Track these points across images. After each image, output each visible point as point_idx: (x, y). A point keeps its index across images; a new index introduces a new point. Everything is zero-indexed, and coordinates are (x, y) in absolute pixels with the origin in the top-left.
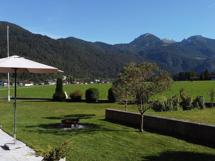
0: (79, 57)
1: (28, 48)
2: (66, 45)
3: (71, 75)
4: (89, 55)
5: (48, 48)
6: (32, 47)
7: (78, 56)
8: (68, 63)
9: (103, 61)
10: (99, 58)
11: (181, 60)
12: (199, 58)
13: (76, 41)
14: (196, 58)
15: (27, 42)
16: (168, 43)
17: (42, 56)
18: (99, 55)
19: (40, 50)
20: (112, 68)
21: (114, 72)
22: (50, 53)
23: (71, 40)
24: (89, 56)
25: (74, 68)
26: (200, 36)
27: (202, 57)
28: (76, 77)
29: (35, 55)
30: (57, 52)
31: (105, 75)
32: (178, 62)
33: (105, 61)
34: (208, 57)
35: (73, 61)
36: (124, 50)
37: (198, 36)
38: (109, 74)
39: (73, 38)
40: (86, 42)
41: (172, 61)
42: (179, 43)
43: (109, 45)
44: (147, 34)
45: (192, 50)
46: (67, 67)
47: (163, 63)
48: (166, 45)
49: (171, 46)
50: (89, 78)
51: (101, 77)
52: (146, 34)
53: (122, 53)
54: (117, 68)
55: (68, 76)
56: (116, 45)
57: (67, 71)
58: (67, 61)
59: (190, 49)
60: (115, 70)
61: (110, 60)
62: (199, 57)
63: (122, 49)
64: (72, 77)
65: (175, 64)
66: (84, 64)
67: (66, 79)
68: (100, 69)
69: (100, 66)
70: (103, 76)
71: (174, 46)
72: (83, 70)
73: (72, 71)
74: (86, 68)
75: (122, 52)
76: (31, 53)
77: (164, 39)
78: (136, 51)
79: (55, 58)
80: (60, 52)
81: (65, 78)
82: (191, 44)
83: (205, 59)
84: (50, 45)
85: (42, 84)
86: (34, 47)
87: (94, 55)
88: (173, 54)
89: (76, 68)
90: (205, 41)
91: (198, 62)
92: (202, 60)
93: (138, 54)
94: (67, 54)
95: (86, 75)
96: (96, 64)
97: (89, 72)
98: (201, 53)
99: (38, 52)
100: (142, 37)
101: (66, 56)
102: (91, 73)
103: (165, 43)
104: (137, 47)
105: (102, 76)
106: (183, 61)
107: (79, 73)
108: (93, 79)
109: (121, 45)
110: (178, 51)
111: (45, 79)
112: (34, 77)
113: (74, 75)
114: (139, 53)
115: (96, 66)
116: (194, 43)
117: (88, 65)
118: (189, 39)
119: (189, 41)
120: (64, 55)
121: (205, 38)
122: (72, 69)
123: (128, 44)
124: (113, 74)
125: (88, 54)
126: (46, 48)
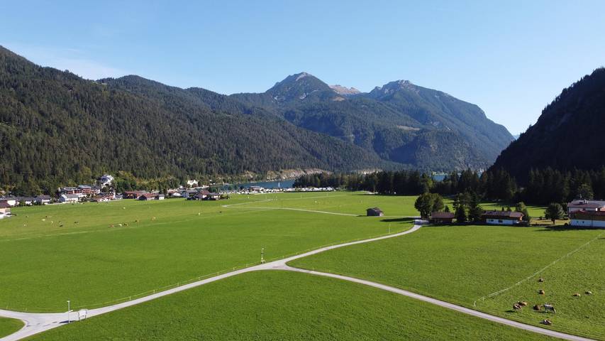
0: (148, 125)
1: (14, 102)
2: (116, 96)
3: (127, 170)
4: (173, 120)
5: (72, 102)
6: (27, 101)
7: (146, 123)
8: (120, 140)
9: (206, 133)
10: (196, 126)
11: (372, 132)
12: (406, 128)
13: (144, 86)
14: (401, 127)
15: (15, 87)
16: (344, 95)
17: (53, 123)
18: (196, 120)
19: (49, 107)
20: (225, 150)
21: (231, 159)
22: (76, 115)
23: (131, 82)
24: (174, 123)
25: (135, 154)
26: (407, 82)
27: (412, 126)
28: (140, 176)
29: (34, 122)
30: (92, 113)
31: (209, 168)
32: (366, 135)
33: (211, 133)
34: (423, 126)
35: (133, 135)
36: (254, 107)
37: (402, 81)
38: (219, 165)
39: (136, 77)
40: (168, 88)
41: (354, 134)
42: (366, 95)
43: (220, 95)
44: (302, 73)
45: (392, 111)
46: (116, 151)
47: (335, 138)
48: (341, 99)
49: (350, 101)
50: (171, 177)
51: (201, 171)
52: (300, 74)
53: (250, 116)
54: (237, 151)
55: (117, 175)
56: (234, 95)
57: (116, 160)
58: (119, 135)
59: (389, 108)
60: (233, 154)
61: (223, 132)
62: (406, 125)
63: (249, 105)
64: (128, 175)
65: (361, 138)
66: (161, 141)
67: (112, 182)
68: (198, 154)
69: (199, 146)
70: (207, 170)
71: (356, 101)
72: (157, 157)
73: (128, 161)
74: (164, 152)
75: (249, 112)
76: (21, 117)
77: (336, 86)
78: (278, 110)
79: (86, 128)
80: (102, 113)
81: (109, 181)
82: (390, 98)
83: (418, 129)
84: (77, 95)
85: (43, 201)
86: (32, 100)
87: (185, 121)
88: (355, 118)
89: (139, 153)
90: (417, 92)
91: (404, 136)
92: (413, 131)
93: (282, 118)
94: (120, 118)
95: (165, 170)
96: (189, 141)
97: (173, 160)
98: (409, 117)
99: (42, 114)
100: (291, 80)
101: (117, 123)
102: (177, 164)
103: (339, 95)
104: (282, 101)
105: (204, 170)
106: (375, 133)
107: (146, 165)
108: (181, 179)
109: (247, 96)
110: (366, 112)
111: (55, 187)
112: (26, 181)
113: (133, 172)
114: (286, 114)
115: (189, 146)
116: (397, 96)
117: (170, 145)
118: (385, 87)
119: (387, 91)
120: (112, 121)
121: (417, 87)
122: (129, 156)
123: (261, 95)
124: (229, 164)
125: (171, 117)
126: (64, 104)
